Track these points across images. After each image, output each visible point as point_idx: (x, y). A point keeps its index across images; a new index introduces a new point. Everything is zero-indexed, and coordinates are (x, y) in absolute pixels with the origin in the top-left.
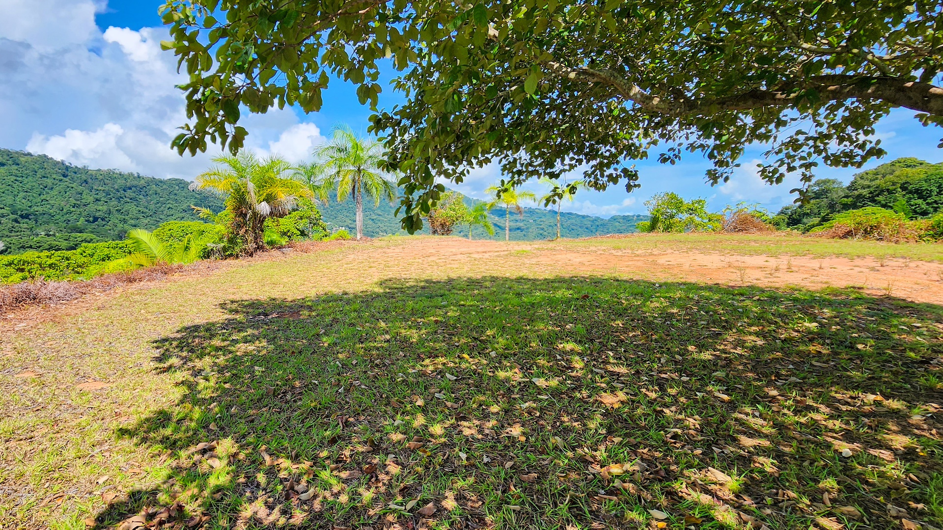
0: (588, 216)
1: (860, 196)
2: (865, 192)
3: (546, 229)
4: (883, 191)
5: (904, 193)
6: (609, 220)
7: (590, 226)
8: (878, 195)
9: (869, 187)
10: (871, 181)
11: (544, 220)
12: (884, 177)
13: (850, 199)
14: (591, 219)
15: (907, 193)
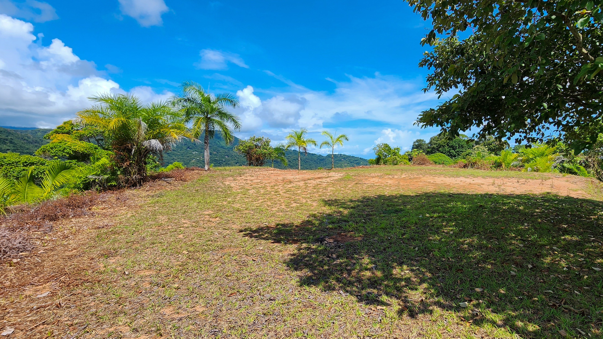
0: (315, 154)
1: (433, 148)
2: (435, 146)
3: (292, 162)
4: (441, 146)
5: (448, 147)
6: (326, 157)
7: (316, 160)
8: (439, 148)
9: (436, 144)
10: (437, 141)
11: (291, 156)
12: (441, 140)
13: (430, 149)
14: (317, 156)
15: (449, 147)
